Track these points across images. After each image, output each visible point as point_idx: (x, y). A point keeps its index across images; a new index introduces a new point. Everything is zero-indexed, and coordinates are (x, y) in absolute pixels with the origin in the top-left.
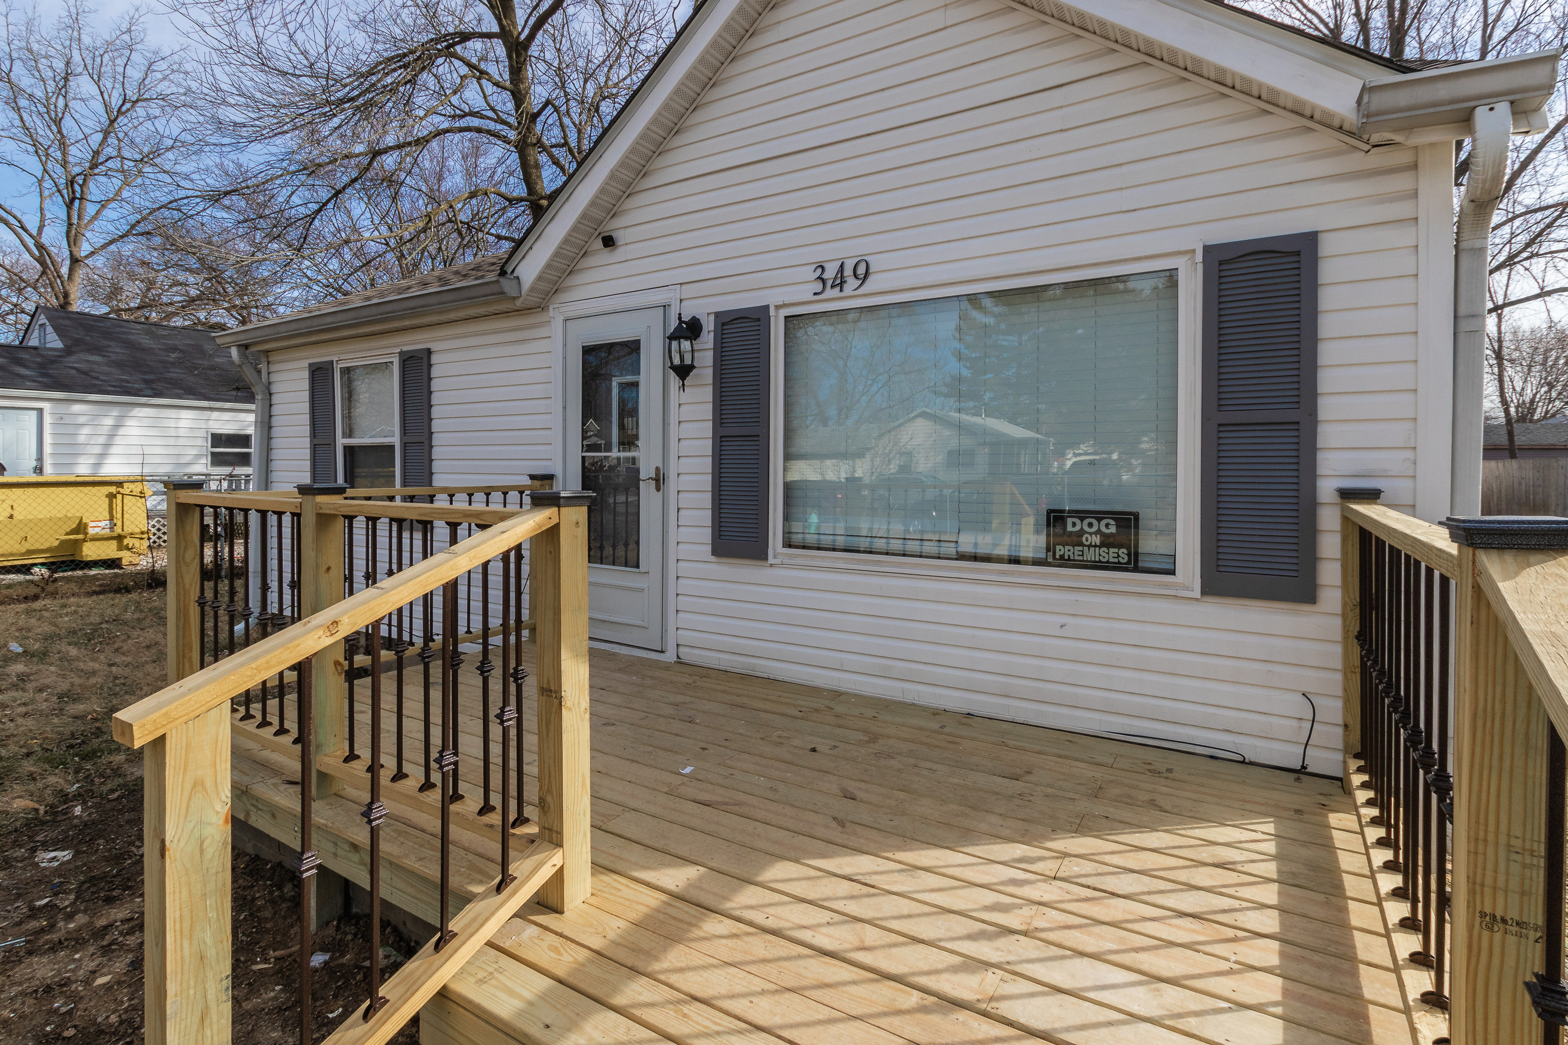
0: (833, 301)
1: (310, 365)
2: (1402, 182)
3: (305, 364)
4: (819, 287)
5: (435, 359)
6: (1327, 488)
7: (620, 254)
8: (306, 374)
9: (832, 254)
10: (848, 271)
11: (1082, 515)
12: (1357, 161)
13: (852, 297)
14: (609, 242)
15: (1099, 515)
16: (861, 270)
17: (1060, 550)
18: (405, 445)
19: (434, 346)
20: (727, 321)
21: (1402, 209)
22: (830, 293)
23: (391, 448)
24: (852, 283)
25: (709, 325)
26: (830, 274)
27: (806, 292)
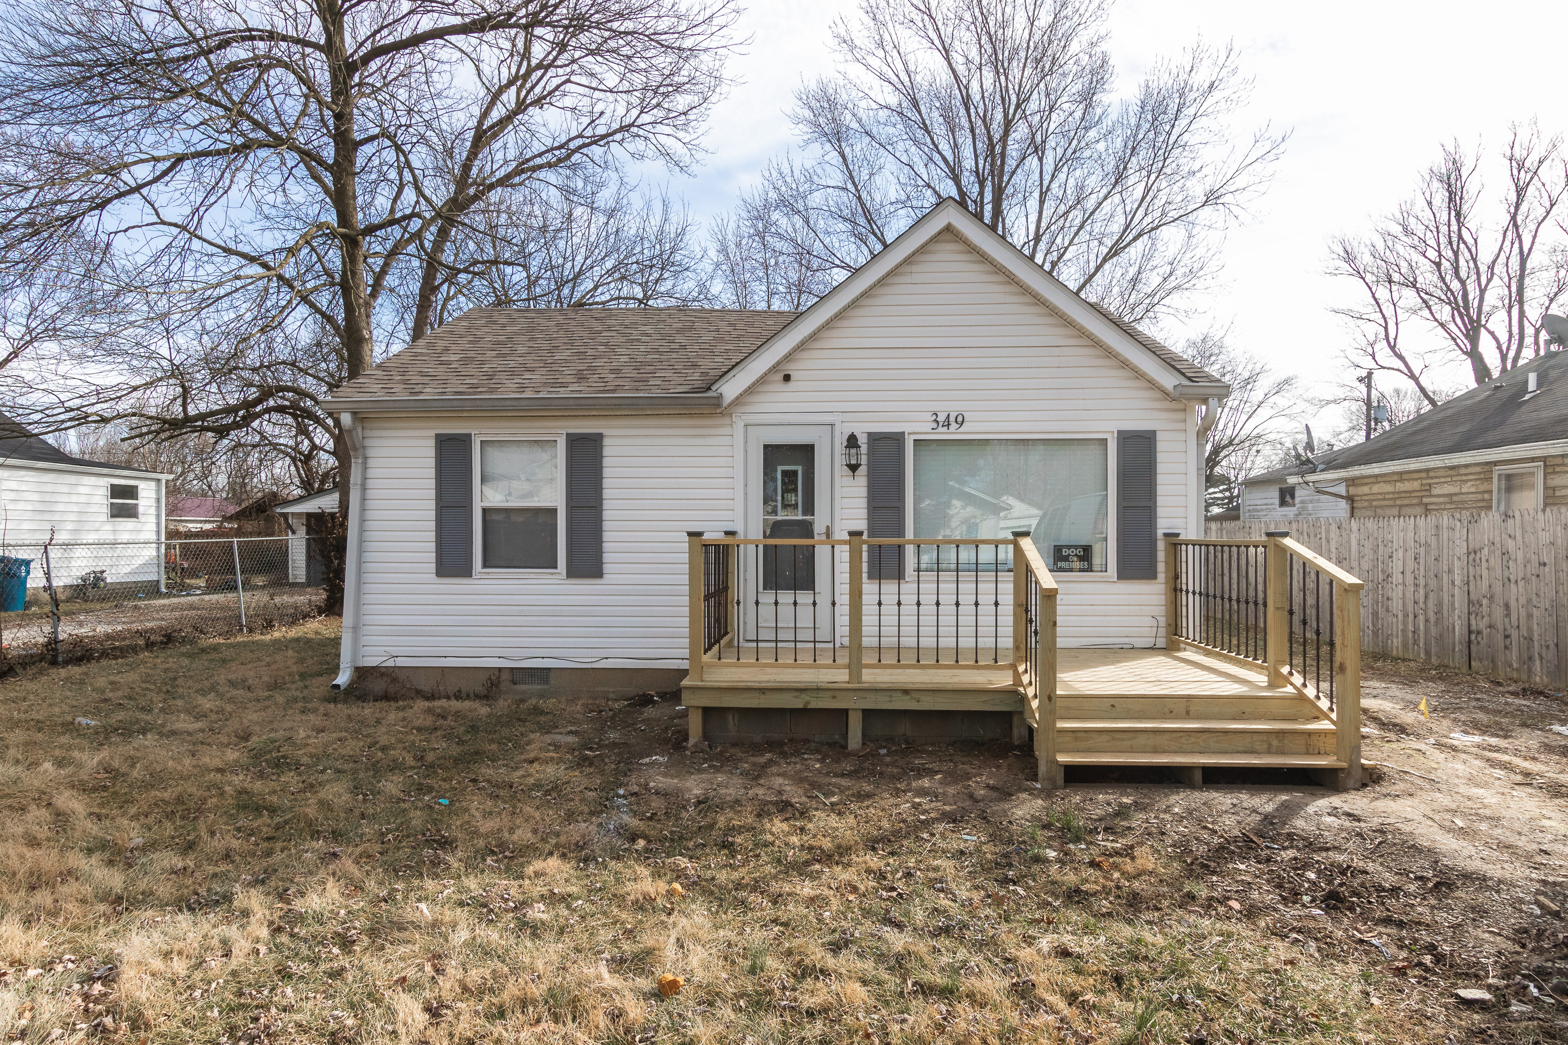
0: (942, 434)
1: (437, 435)
2: (1180, 416)
3: (432, 433)
4: (935, 425)
5: (606, 442)
6: (1160, 533)
7: (791, 385)
8: (432, 443)
9: (944, 409)
10: (952, 419)
11: (1069, 547)
12: (1167, 404)
13: (953, 433)
14: (787, 378)
15: (1076, 547)
16: (960, 419)
17: (1060, 564)
18: (571, 508)
19: (605, 432)
20: (876, 439)
21: (1181, 426)
22: (941, 429)
23: (553, 511)
24: (954, 426)
25: (862, 440)
26: (941, 418)
27: (928, 426)
